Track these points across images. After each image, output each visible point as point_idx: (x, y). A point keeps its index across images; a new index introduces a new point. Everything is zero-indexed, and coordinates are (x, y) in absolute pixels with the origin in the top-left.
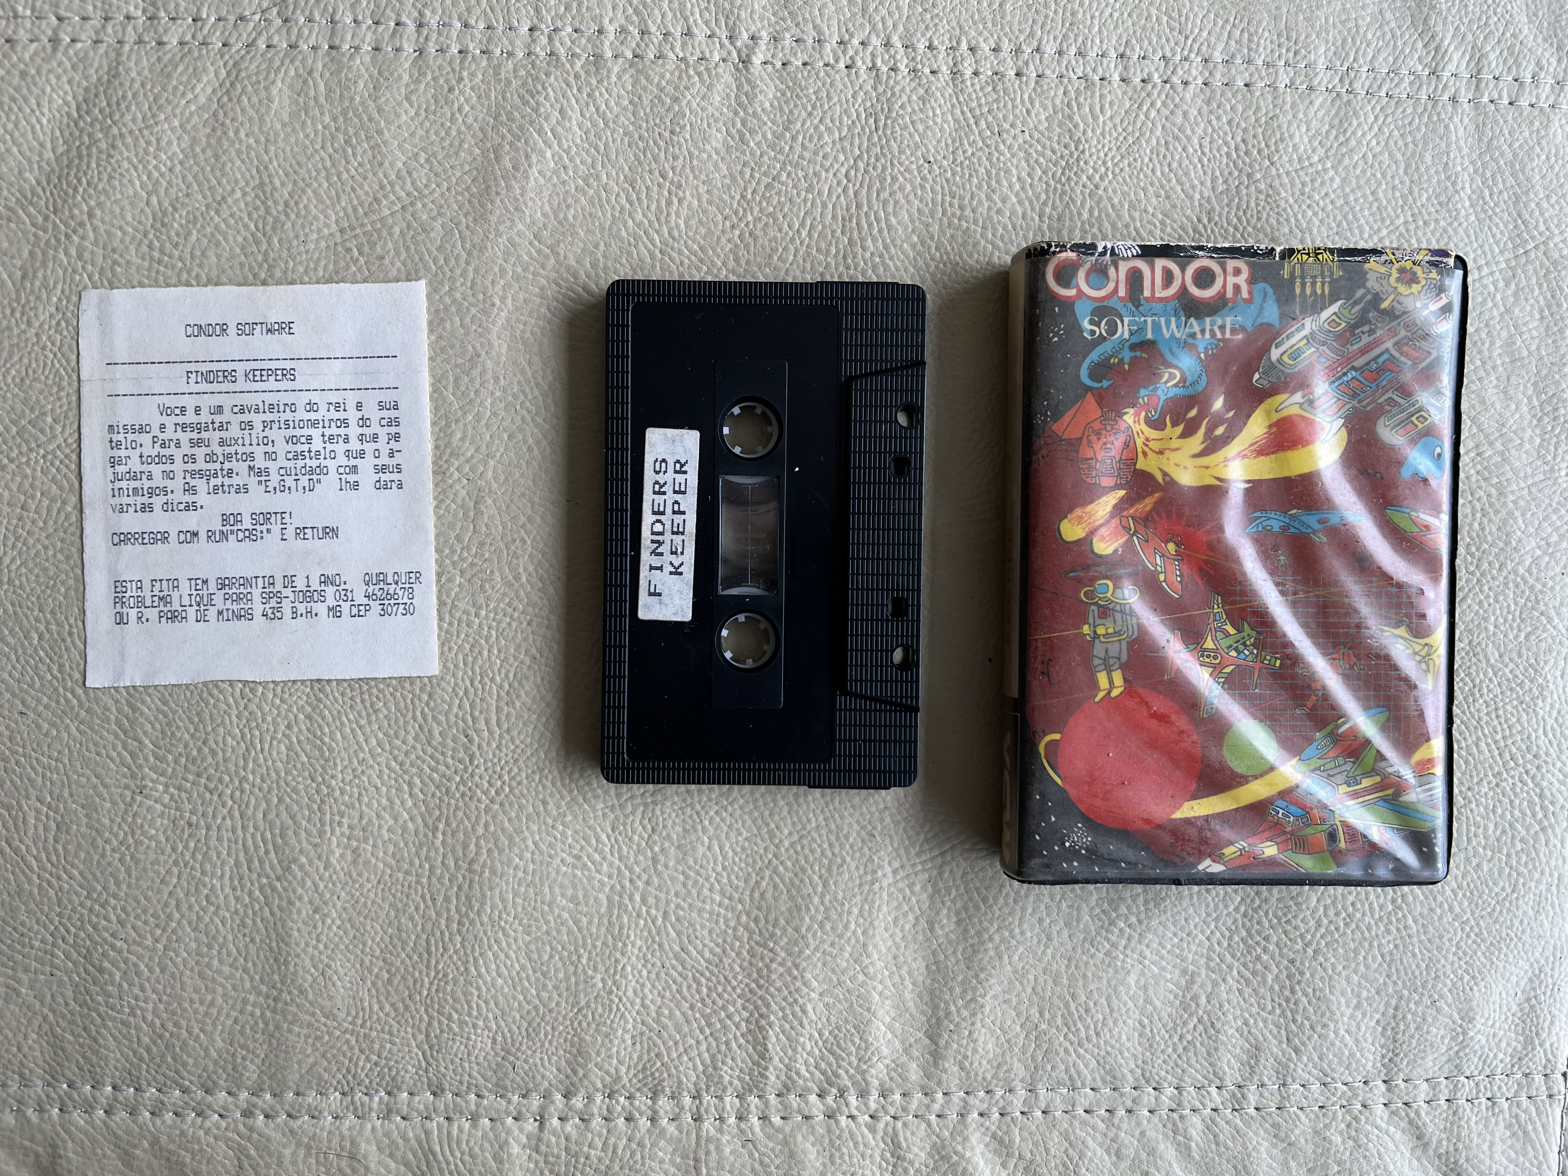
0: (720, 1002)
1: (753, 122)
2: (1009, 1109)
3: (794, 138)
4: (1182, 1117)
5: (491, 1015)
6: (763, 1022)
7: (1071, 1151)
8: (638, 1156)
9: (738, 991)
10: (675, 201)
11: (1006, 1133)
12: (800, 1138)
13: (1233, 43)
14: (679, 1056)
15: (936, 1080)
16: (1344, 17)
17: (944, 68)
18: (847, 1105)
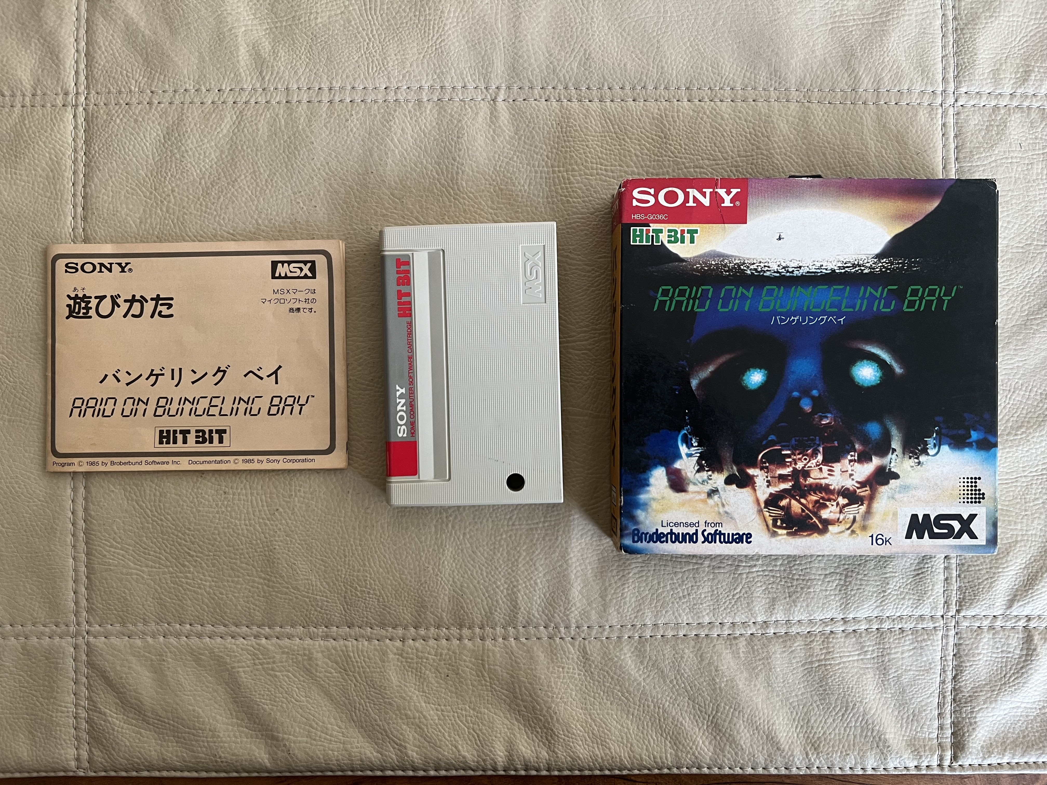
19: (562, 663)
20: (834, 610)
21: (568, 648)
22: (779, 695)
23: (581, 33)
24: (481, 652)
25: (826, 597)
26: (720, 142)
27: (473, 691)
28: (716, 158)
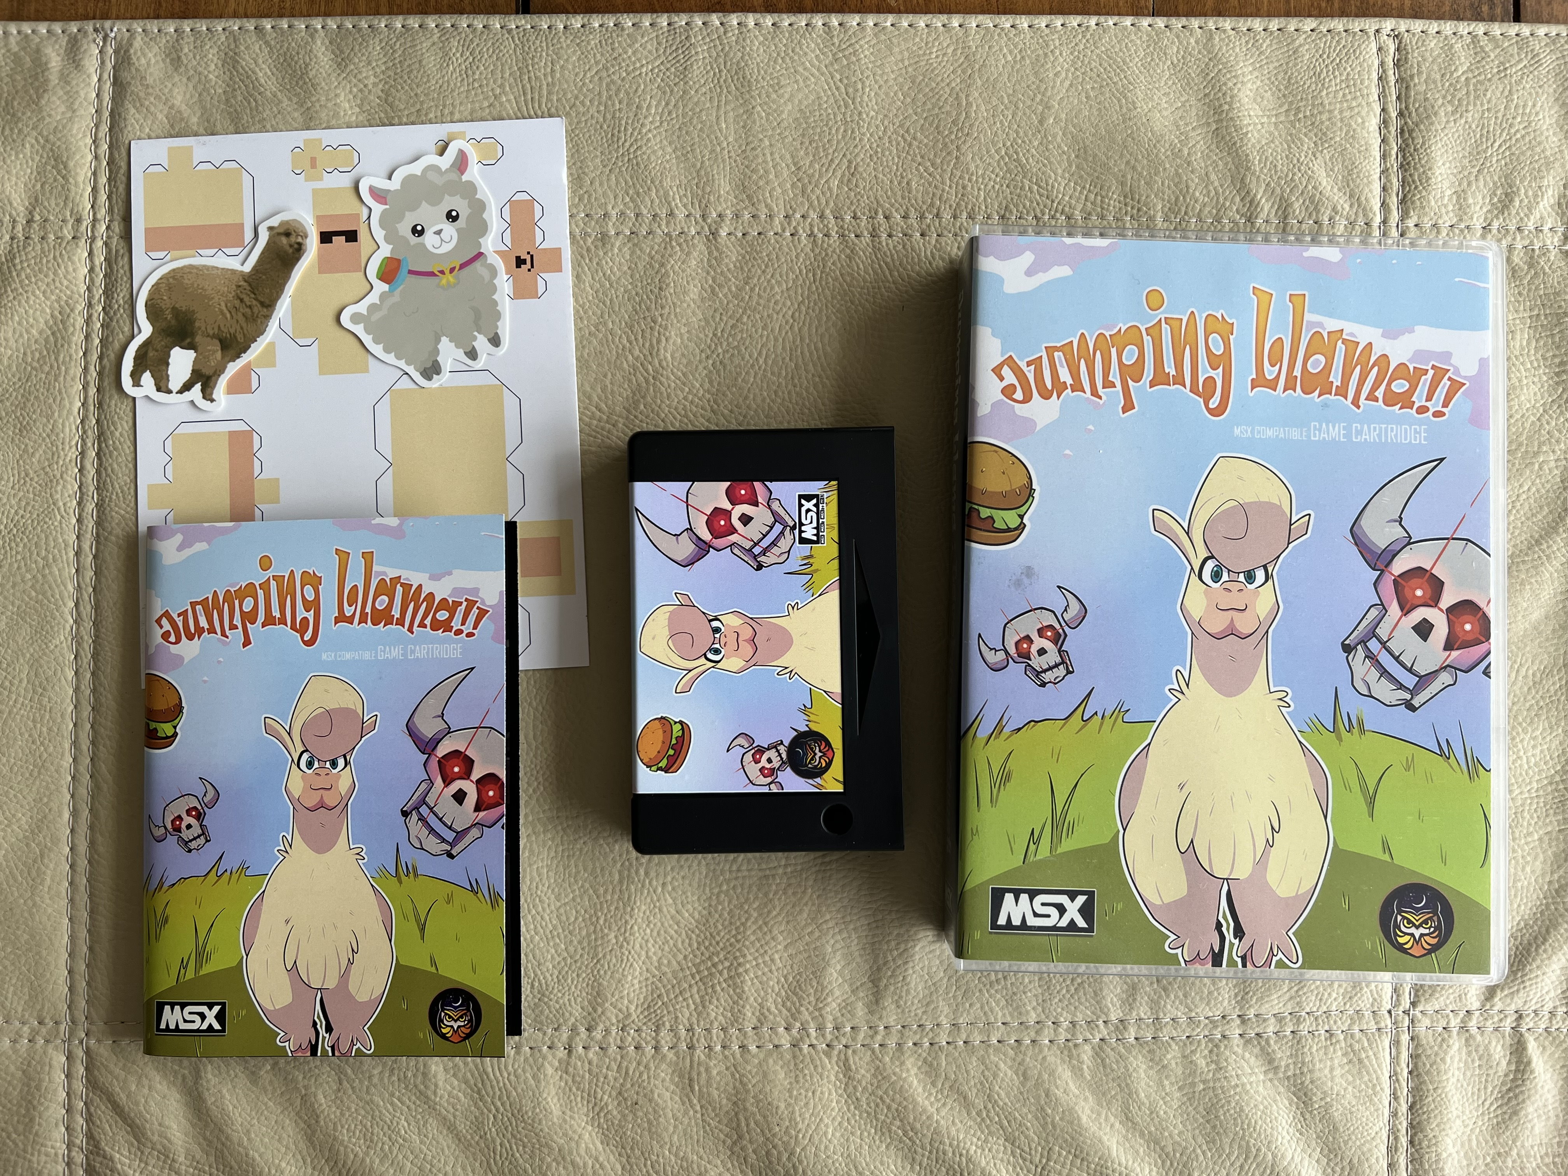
0: (707, 954)
1: (720, 279)
2: (937, 1040)
3: (752, 290)
4: (1076, 1045)
5: (529, 965)
6: (741, 970)
7: (986, 1073)
8: (645, 1077)
9: (721, 944)
10: (663, 339)
11: (935, 1059)
12: (771, 1061)
13: (1089, 204)
14: (676, 997)
15: (878, 1016)
16: (1176, 180)
17: (866, 233)
18: (808, 1036)
19: (812, 1084)
20: (1226, 1003)
21: (821, 1061)
22: (1144, 1134)
23: (844, 137)
24: (688, 1065)
25: (1213, 982)
27: (675, 1127)
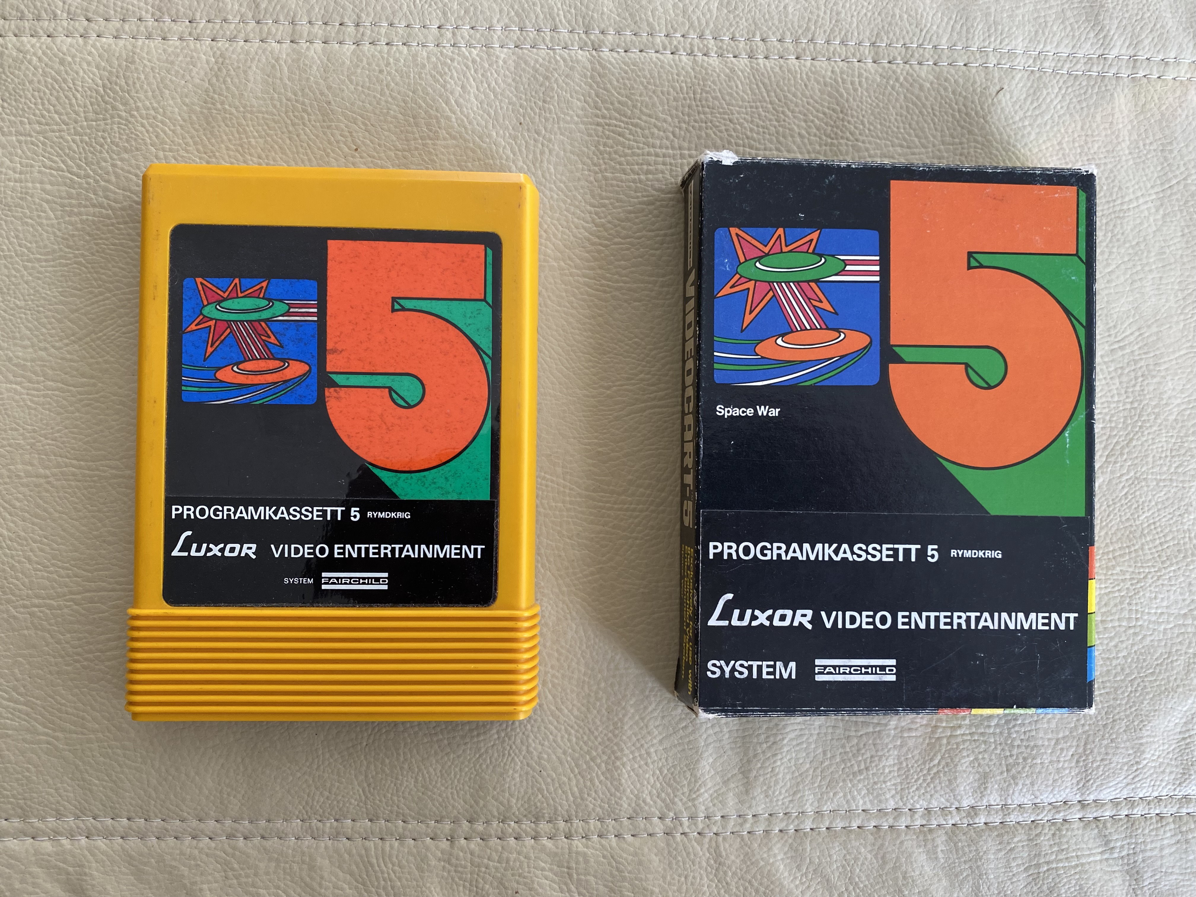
0: (586, 748)
2: (802, 827)
4: (931, 831)
5: (413, 760)
6: (618, 763)
7: (848, 857)
8: (525, 866)
9: (599, 739)
11: (800, 844)
12: (646, 850)
13: (955, 34)
14: (555, 790)
15: (747, 805)
16: (1036, 15)
17: (744, 54)
18: (681, 825)
19: (685, 869)
20: (1068, 790)
21: (693, 847)
25: (1058, 771)
26: (917, 123)
28: (912, 145)
